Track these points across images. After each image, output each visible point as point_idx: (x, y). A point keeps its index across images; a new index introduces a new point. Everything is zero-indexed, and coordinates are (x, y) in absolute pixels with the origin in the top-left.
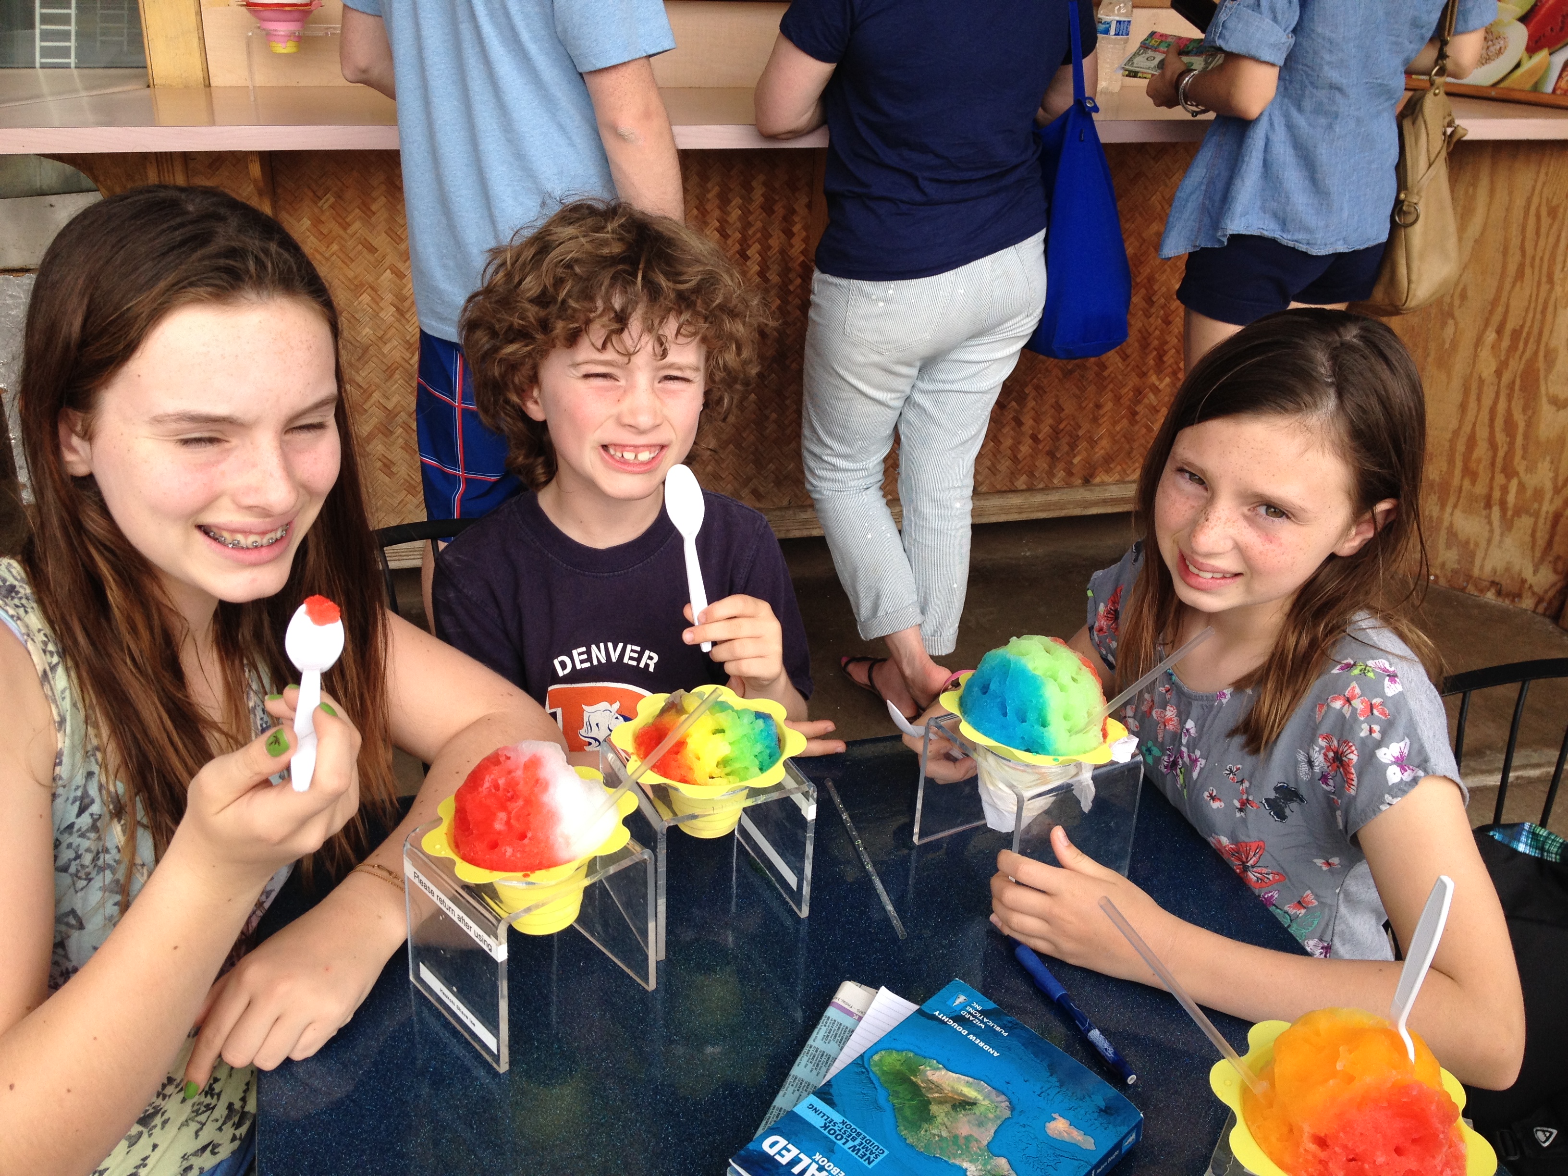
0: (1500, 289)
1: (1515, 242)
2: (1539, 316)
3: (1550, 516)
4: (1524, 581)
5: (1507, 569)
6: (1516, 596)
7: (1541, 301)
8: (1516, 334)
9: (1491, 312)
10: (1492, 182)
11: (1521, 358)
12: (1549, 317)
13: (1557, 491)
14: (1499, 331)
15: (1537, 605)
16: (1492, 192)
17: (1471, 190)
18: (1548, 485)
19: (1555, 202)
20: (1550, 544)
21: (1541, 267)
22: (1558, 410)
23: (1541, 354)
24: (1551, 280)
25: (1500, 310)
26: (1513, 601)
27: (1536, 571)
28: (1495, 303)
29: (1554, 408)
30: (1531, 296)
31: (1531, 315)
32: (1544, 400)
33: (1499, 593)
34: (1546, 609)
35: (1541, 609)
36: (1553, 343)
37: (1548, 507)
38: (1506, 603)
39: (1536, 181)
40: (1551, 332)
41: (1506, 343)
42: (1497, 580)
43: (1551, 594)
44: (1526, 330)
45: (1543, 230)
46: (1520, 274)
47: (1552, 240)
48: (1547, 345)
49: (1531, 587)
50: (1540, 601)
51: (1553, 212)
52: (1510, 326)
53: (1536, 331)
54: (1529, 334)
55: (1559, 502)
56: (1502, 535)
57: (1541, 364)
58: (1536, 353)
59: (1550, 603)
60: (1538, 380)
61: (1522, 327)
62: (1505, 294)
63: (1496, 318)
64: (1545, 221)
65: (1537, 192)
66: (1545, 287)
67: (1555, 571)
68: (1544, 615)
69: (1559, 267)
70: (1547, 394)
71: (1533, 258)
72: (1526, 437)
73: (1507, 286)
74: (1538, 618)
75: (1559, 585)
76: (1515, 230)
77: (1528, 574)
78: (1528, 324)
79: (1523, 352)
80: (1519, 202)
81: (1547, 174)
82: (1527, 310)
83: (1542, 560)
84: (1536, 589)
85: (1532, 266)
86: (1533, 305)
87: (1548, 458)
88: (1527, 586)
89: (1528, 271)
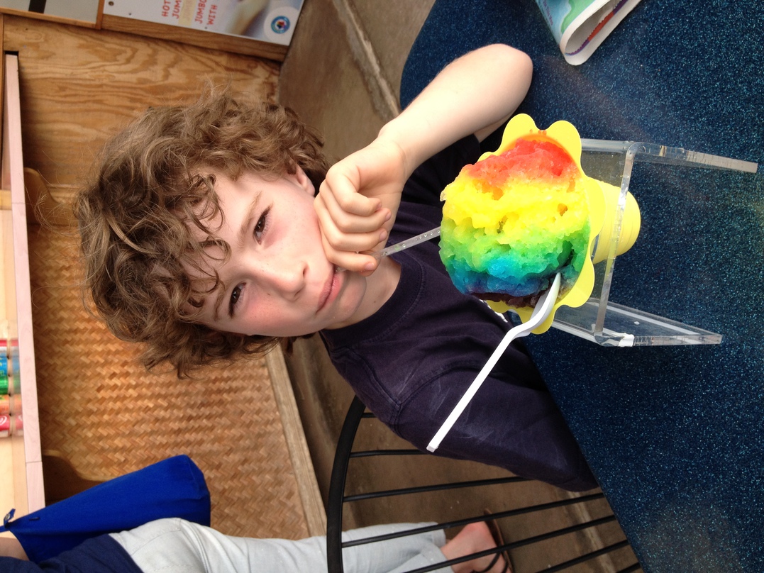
0: (109, 111)
1: (82, 106)
2: (121, 90)
3: (228, 73)
4: (264, 83)
5: (260, 91)
6: (272, 85)
7: (112, 89)
8: (132, 100)
9: (122, 114)
10: (49, 122)
11: (145, 96)
12: (120, 84)
13: (213, 70)
14: (133, 109)
15: (275, 74)
16: (55, 122)
17: (56, 133)
18: (212, 75)
19: (57, 89)
20: (242, 71)
21: (94, 92)
22: (171, 74)
23: (142, 86)
24: (101, 86)
25: (121, 110)
26: (275, 87)
27: (258, 77)
28: (117, 113)
29: (170, 77)
30: (111, 95)
31: (121, 94)
32: (166, 82)
33: (273, 94)
34: (276, 70)
35: (277, 72)
36: (135, 80)
37: (224, 74)
38: (277, 90)
39: (46, 100)
40: (128, 82)
41: (138, 105)
42: (266, 96)
43: (268, 68)
44: (129, 95)
45: (73, 93)
46: (100, 102)
47: (78, 88)
48: (136, 84)
49: (267, 78)
50: (272, 73)
51: (62, 89)
52: (128, 104)
53: (129, 90)
54: (132, 94)
55: (219, 69)
56: (242, 95)
57: (147, 86)
58: (141, 89)
59: (273, 68)
60: (156, 87)
61: (128, 98)
62: (111, 108)
63: (125, 111)
64: (68, 92)
65: (52, 98)
66: (105, 88)
67: (256, 67)
68: (279, 70)
69: (92, 83)
70: (163, 81)
71: (89, 96)
72: (186, 89)
73: (107, 108)
74: (282, 72)
75: (263, 64)
76: (75, 107)
77: (260, 80)
78: (125, 94)
79: (142, 95)
80: (59, 107)
81: (42, 94)
82: (118, 96)
83: (251, 74)
84: (267, 76)
85: (94, 96)
86: (115, 93)
87: (198, 77)
88: (266, 81)
89: (97, 98)
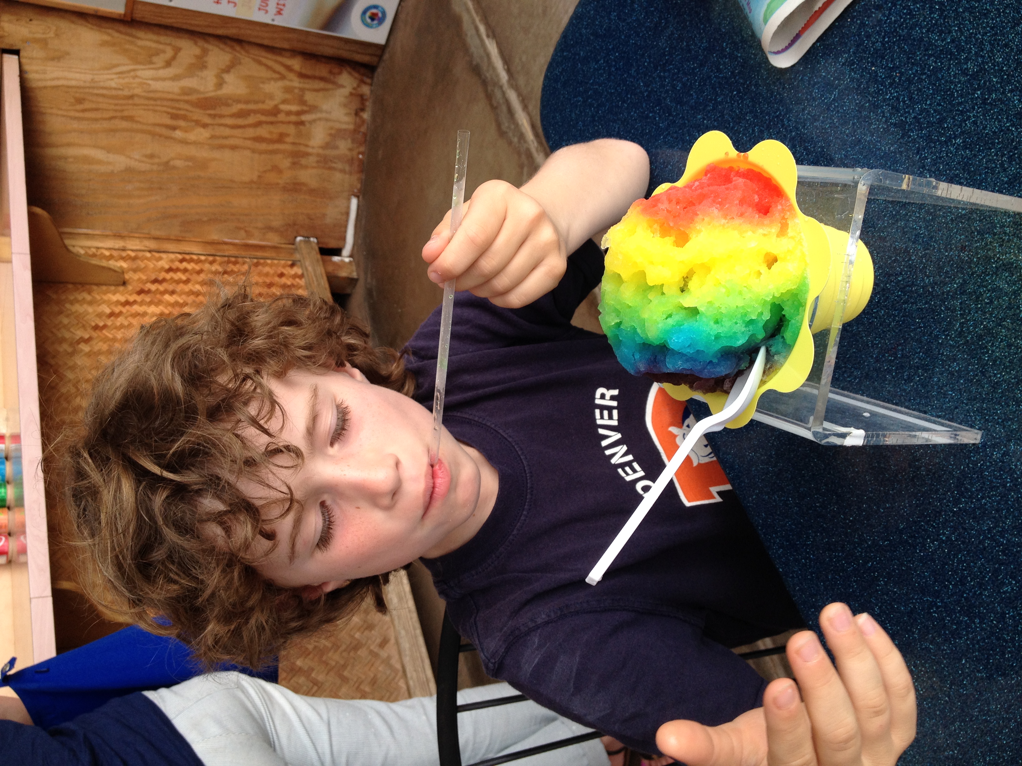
0: (143, 132)
1: (106, 125)
2: (159, 102)
3: (302, 80)
4: (351, 94)
5: (345, 106)
6: (362, 98)
7: (146, 102)
8: (174, 117)
9: (160, 136)
10: (62, 146)
11: (191, 112)
12: (158, 95)
13: (283, 77)
14: (174, 128)
15: (365, 83)
16: (69, 145)
17: (71, 160)
18: (280, 84)
19: (73, 100)
20: (322, 79)
21: (121, 105)
22: (226, 82)
23: (186, 98)
24: (131, 97)
25: (158, 129)
26: (366, 100)
27: (342, 86)
28: (153, 134)
29: (225, 86)
30: (145, 110)
31: (159, 108)
32: (219, 93)
33: (363, 110)
34: (368, 77)
35: (368, 81)
36: (176, 90)
37: (296, 83)
38: (369, 104)
39: (57, 115)
40: (169, 93)
41: (182, 123)
42: (353, 112)
43: (356, 75)
44: (170, 110)
45: (94, 106)
46: (130, 119)
47: (101, 99)
48: (179, 95)
49: (354, 89)
50: (362, 82)
51: (80, 101)
52: (169, 122)
53: (169, 103)
54: (173, 108)
55: (291, 76)
56: (321, 111)
57: (194, 97)
58: (187, 102)
59: (363, 75)
60: (206, 99)
61: (168, 113)
62: (145, 127)
63: (164, 131)
64: (87, 105)
65: (65, 113)
66: (136, 100)
67: (340, 73)
68: (372, 78)
69: (120, 93)
70: (215, 91)
71: (116, 111)
72: (247, 102)
73: (139, 126)
74: (375, 79)
75: (349, 69)
76: (96, 126)
77: (346, 91)
78: (165, 109)
79: (187, 110)
80: (75, 125)
81: (52, 108)
82: (155, 111)
83: (334, 83)
84: (355, 85)
85: (122, 111)
86: (151, 107)
87: (261, 86)
88: (354, 92)
89: (126, 113)
